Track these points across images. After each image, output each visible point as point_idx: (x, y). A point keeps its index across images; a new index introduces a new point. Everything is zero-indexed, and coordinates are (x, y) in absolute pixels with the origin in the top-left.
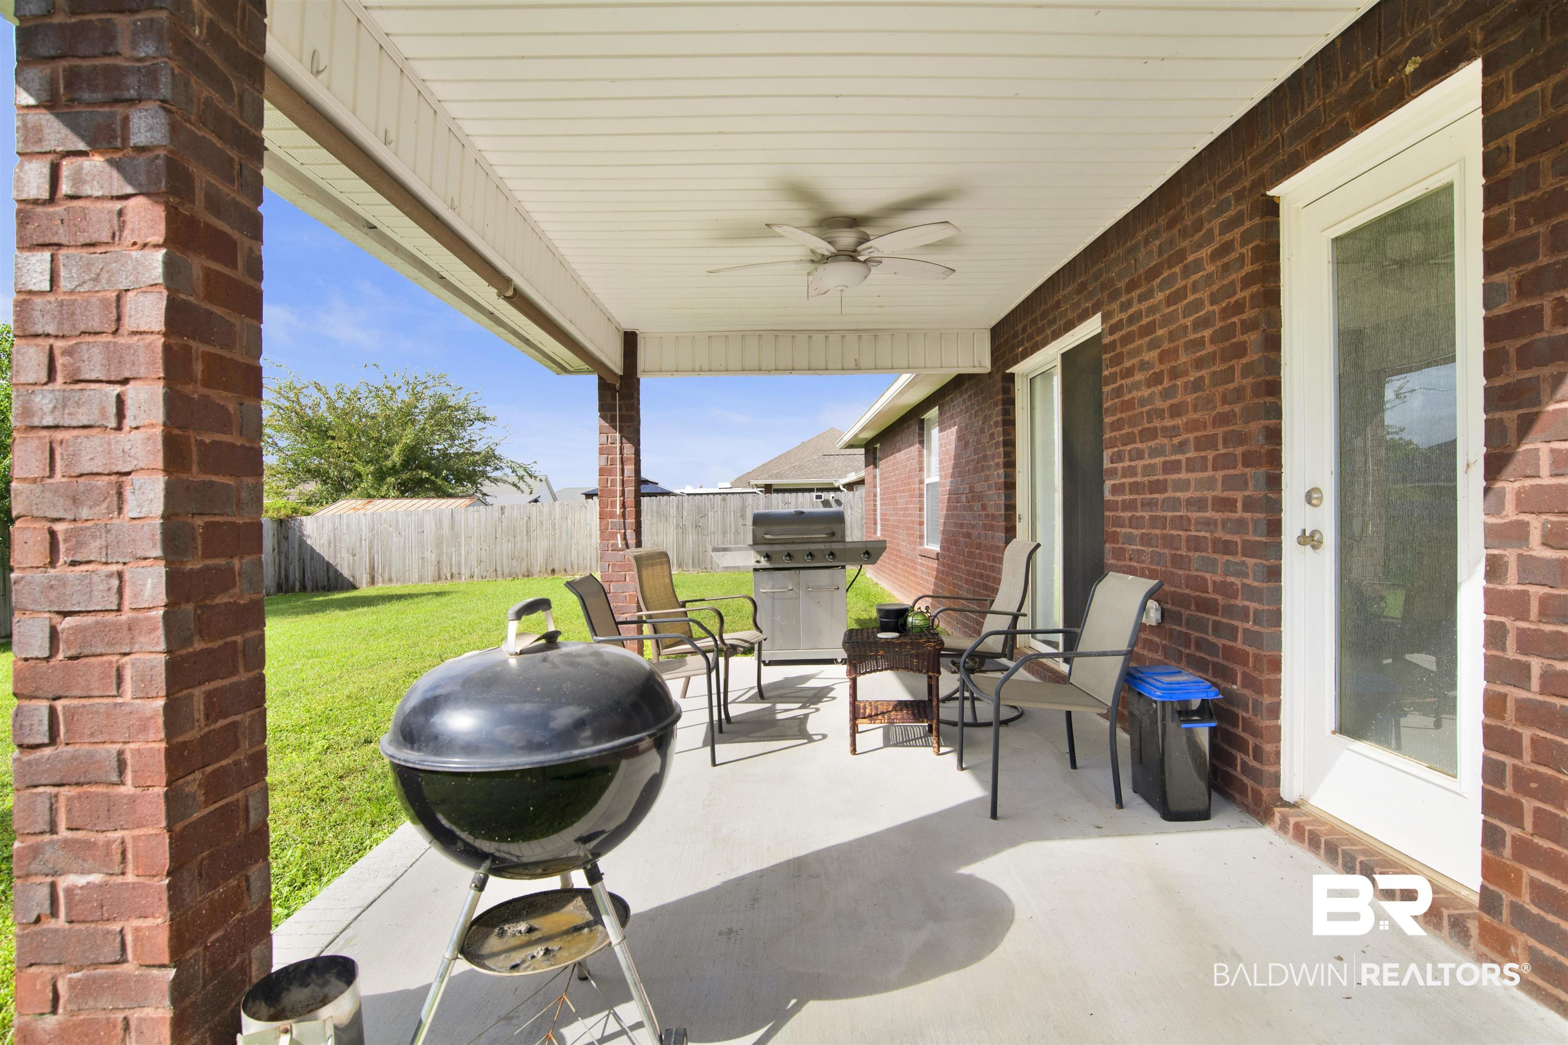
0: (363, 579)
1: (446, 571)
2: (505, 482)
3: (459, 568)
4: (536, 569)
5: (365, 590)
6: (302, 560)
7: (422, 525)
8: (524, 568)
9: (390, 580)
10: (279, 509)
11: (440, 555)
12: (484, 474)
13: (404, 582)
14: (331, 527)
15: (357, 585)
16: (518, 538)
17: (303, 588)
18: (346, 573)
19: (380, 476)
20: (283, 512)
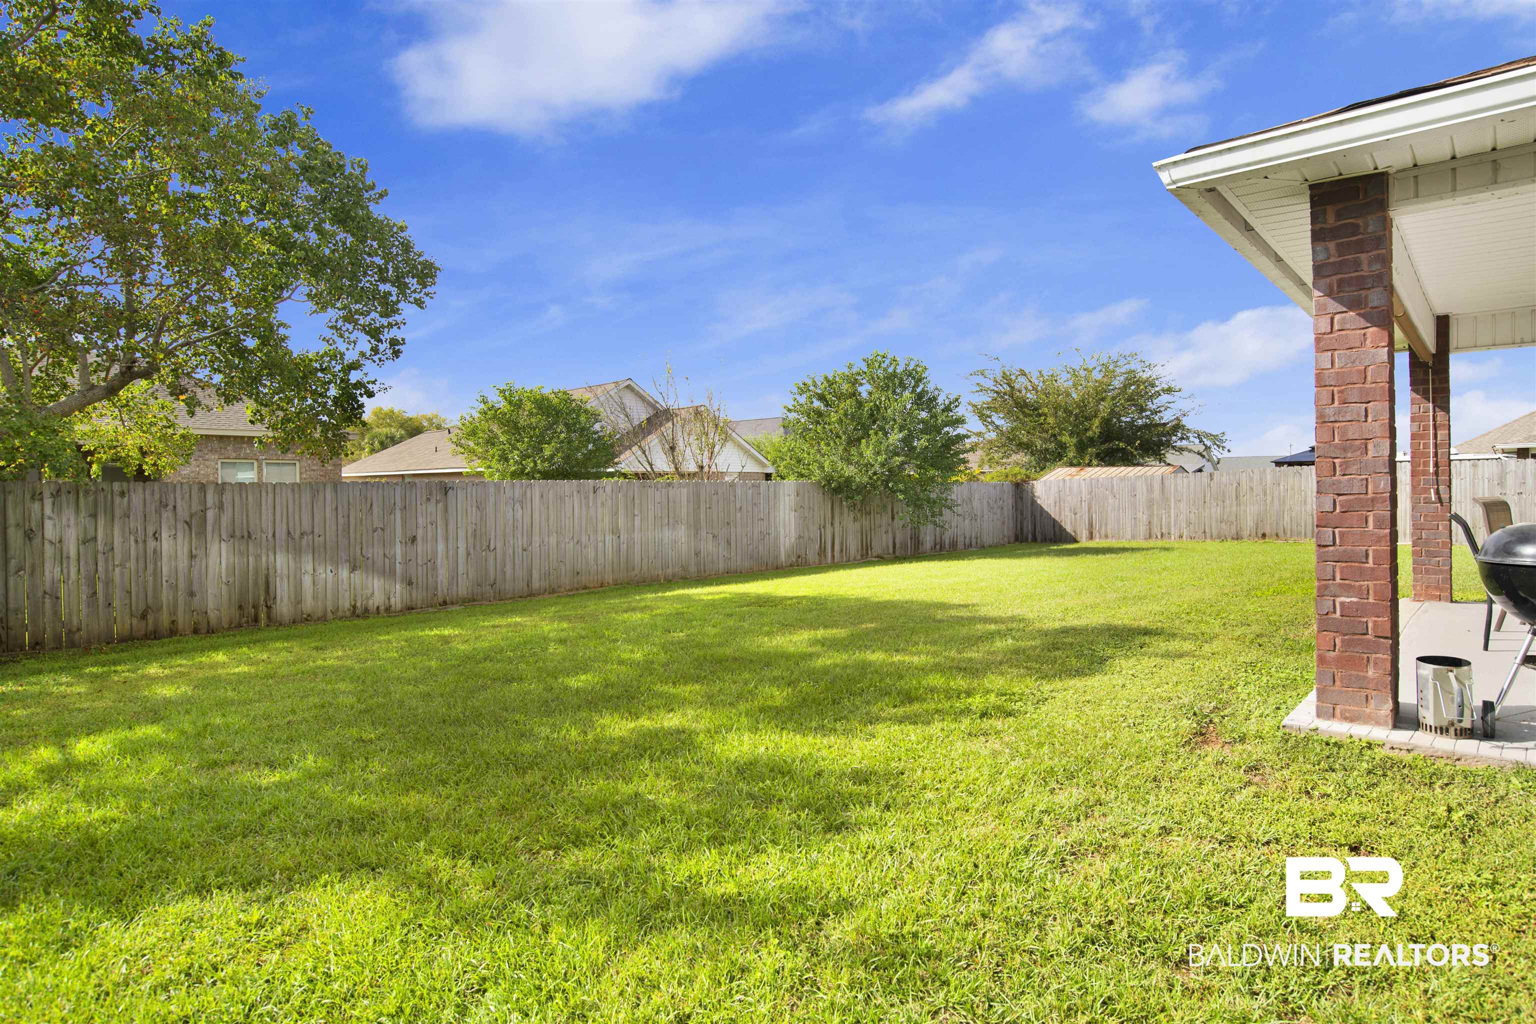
0: (1083, 535)
1: (1156, 531)
2: (1190, 451)
3: (1170, 529)
4: (1246, 533)
5: (1084, 543)
6: (1033, 516)
7: (1134, 489)
8: (1234, 531)
9: (1107, 537)
10: (1015, 475)
11: (1151, 516)
12: (1168, 445)
13: (1119, 538)
14: (1056, 490)
15: (1078, 539)
16: (1228, 502)
17: (1035, 540)
18: (1069, 529)
19: (1081, 448)
20: (1019, 477)
